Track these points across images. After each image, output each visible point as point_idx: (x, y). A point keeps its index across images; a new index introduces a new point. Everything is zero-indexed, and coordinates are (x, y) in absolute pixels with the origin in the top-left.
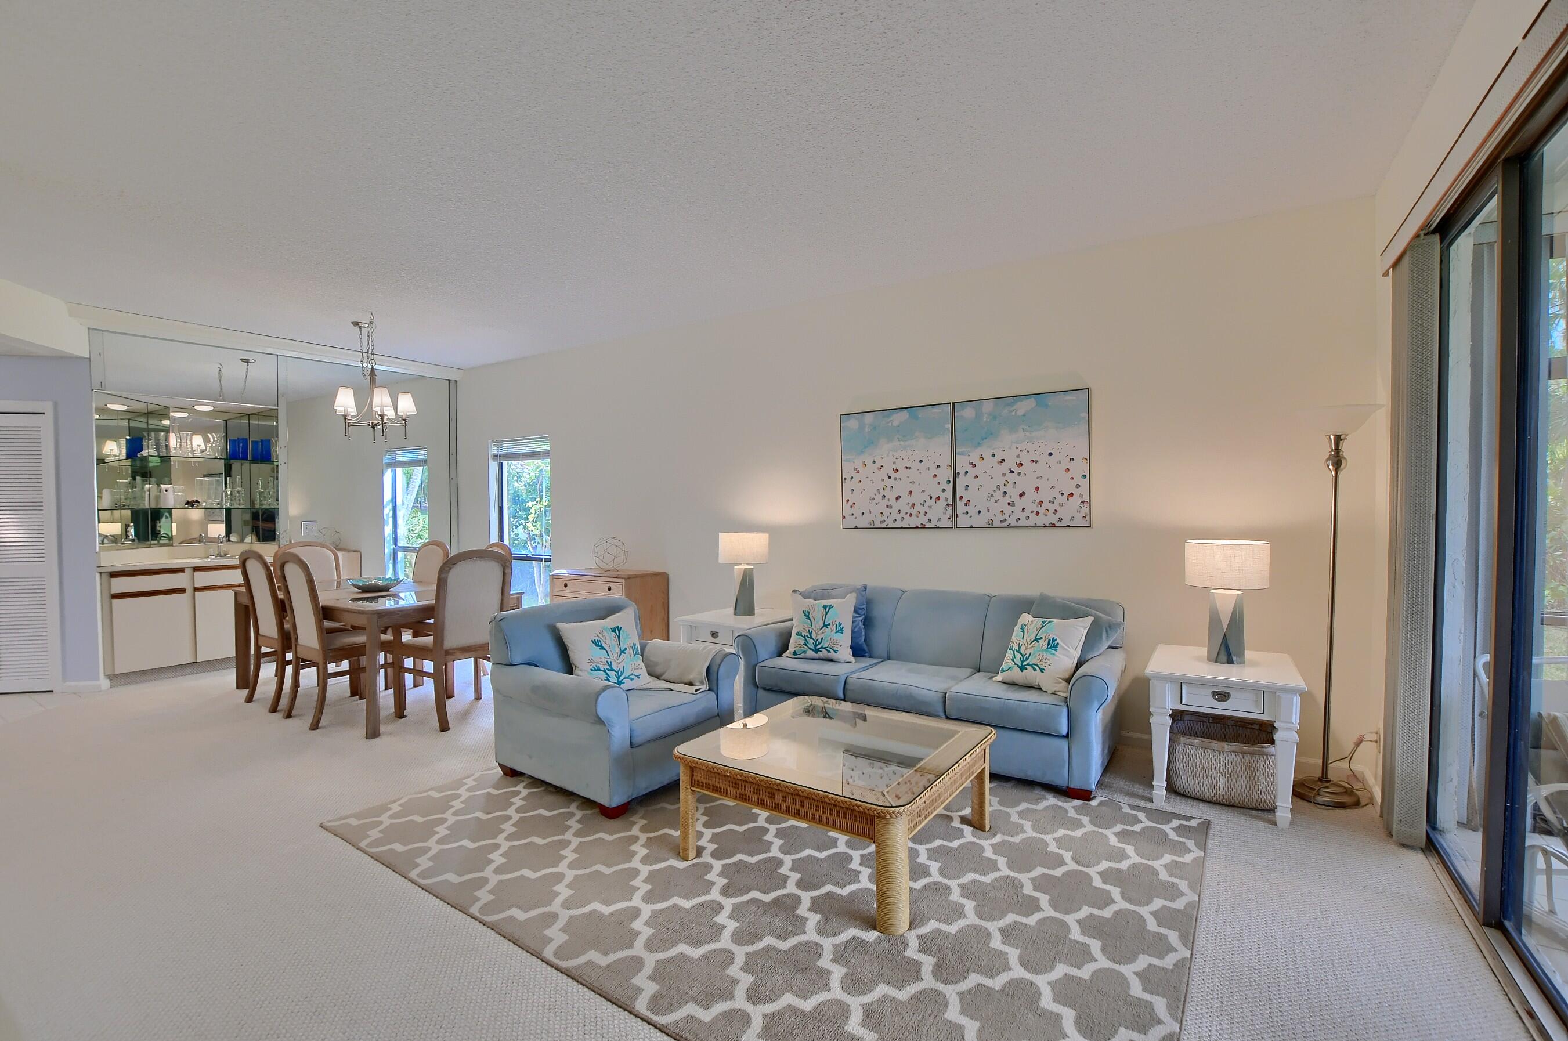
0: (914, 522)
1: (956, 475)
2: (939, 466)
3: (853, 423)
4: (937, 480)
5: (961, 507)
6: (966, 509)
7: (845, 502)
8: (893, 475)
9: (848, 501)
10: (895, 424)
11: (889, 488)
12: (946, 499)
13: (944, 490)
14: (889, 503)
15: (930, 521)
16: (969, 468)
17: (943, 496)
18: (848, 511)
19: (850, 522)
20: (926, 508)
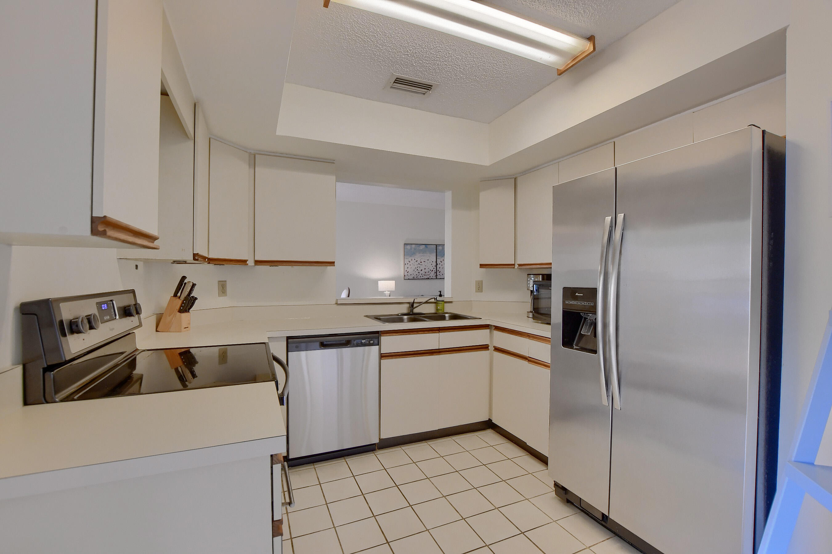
0: (426, 277)
1: (437, 264)
2: (433, 262)
3: (408, 247)
4: (432, 265)
5: (438, 273)
6: (440, 273)
7: (405, 271)
8: (420, 263)
9: (406, 271)
10: (421, 249)
11: (419, 267)
12: (435, 271)
13: (434, 268)
14: (419, 272)
15: (430, 277)
16: (440, 263)
17: (434, 270)
18: (406, 274)
19: (407, 277)
20: (429, 273)
